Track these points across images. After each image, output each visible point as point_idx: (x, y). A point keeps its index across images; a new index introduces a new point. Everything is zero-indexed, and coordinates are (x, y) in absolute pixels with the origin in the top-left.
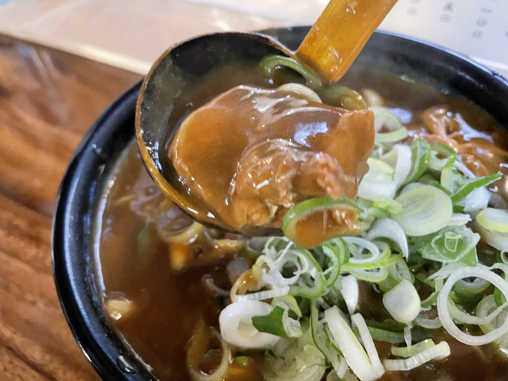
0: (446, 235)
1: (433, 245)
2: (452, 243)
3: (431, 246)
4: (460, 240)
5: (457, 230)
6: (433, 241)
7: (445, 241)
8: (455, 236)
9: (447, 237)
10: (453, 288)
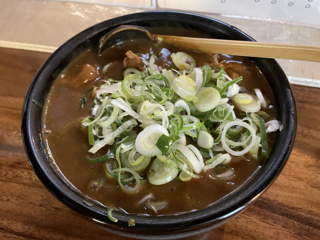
0: (218, 109)
1: (214, 115)
2: (221, 112)
3: (213, 116)
4: (225, 110)
5: (223, 106)
6: (213, 113)
7: (219, 112)
8: (222, 109)
9: (219, 110)
10: (227, 133)
